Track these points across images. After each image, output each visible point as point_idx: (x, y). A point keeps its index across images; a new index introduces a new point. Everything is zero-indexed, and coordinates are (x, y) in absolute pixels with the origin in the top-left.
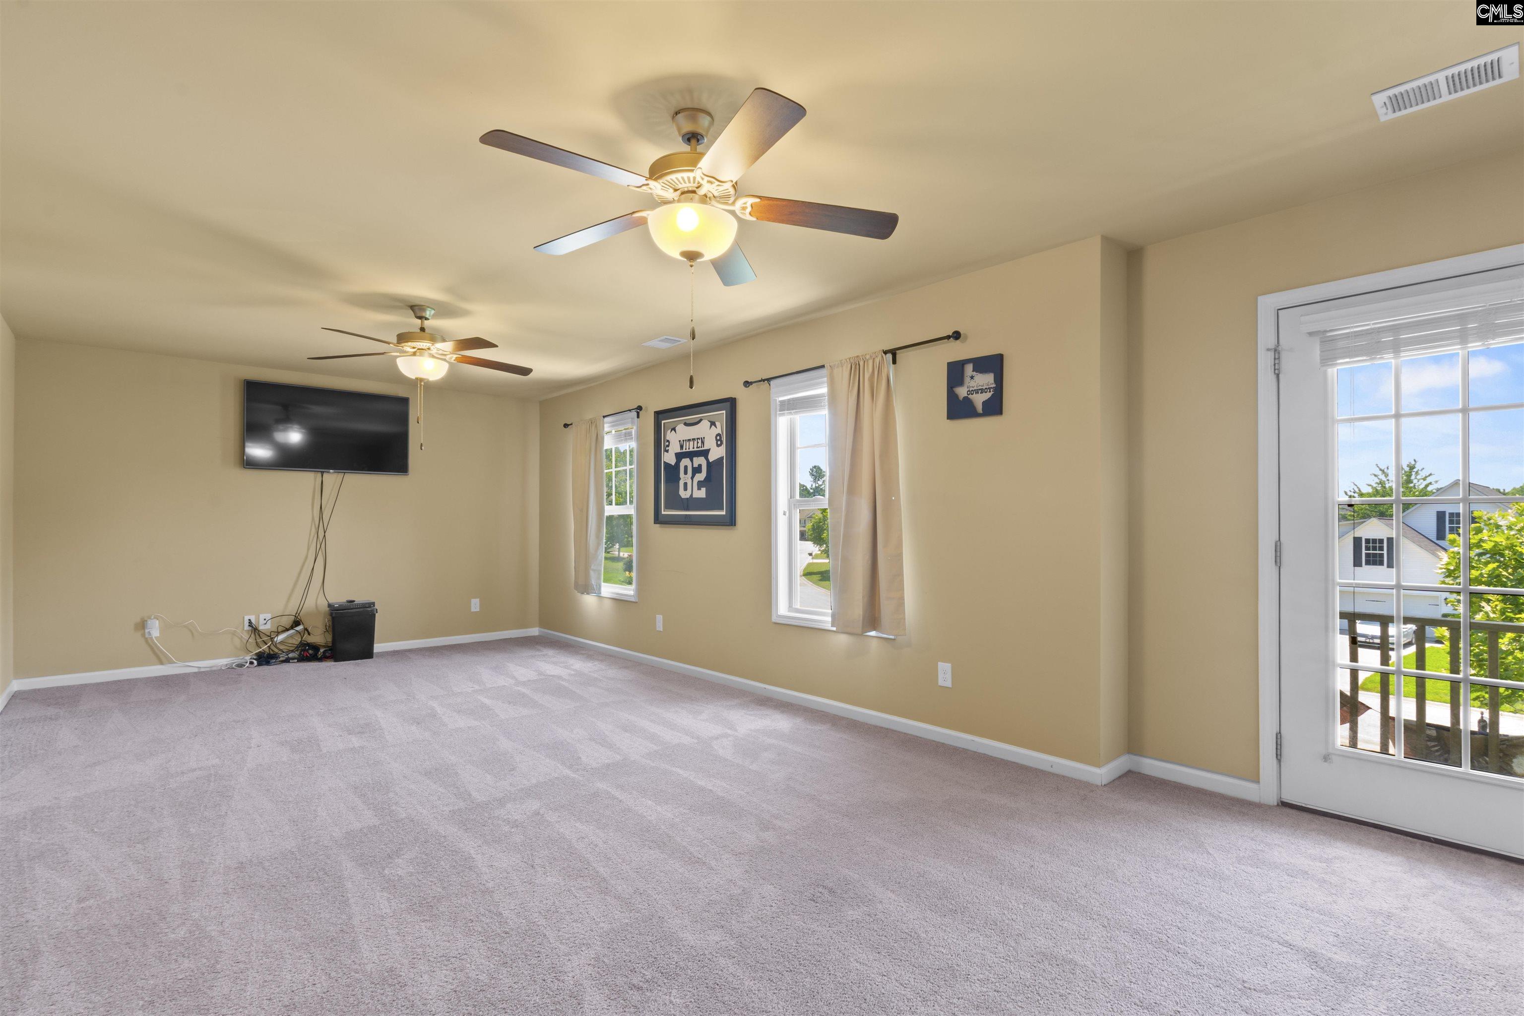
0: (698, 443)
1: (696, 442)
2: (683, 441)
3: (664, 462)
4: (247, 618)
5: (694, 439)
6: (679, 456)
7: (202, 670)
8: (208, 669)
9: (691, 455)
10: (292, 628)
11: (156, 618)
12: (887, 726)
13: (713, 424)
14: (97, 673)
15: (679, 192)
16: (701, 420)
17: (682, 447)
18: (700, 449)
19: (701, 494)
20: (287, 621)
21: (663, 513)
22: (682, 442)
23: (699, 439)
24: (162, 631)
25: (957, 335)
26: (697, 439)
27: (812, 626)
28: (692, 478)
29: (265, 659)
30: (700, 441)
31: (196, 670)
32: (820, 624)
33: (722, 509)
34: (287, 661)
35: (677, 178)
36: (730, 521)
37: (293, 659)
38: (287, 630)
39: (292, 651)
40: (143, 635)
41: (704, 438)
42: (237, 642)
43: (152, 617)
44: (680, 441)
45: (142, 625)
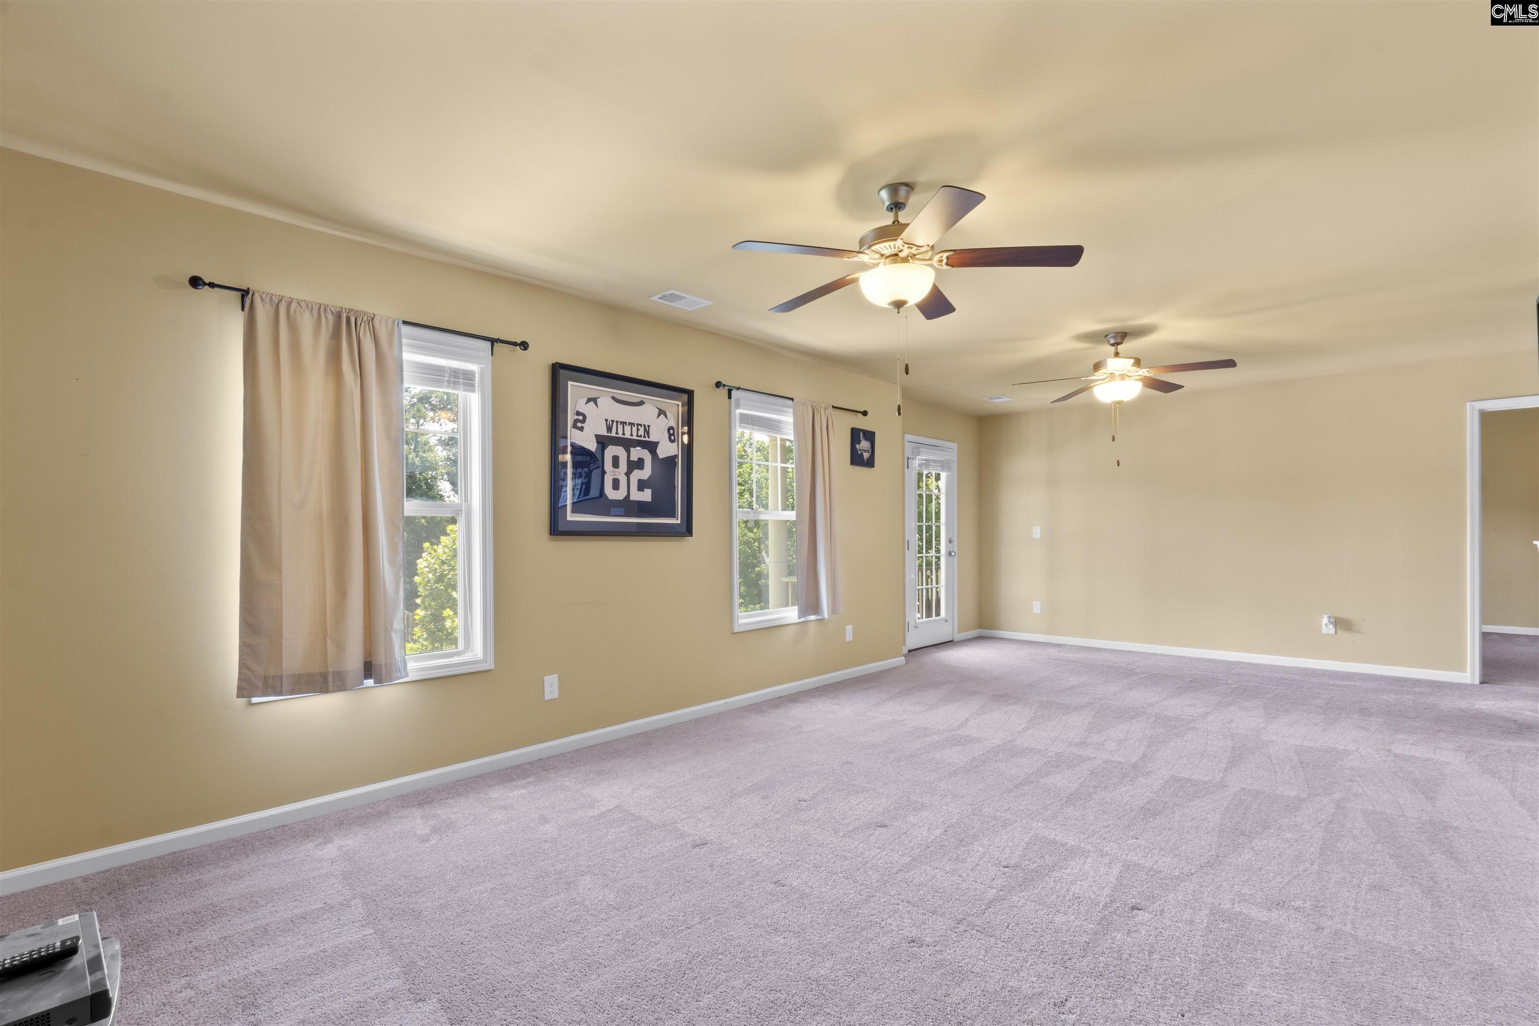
0: (638, 430)
1: (635, 429)
2: (613, 421)
3: (572, 445)
5: (632, 424)
6: (603, 442)
9: (627, 444)
12: (823, 684)
13: (662, 412)
16: (641, 403)
17: (609, 429)
18: (643, 439)
19: (646, 496)
21: (569, 518)
22: (610, 422)
23: (641, 425)
25: (865, 413)
26: (638, 425)
27: (771, 625)
28: (628, 474)
30: (642, 430)
32: (779, 621)
33: (673, 515)
36: (687, 529)
41: (649, 426)
44: (606, 420)
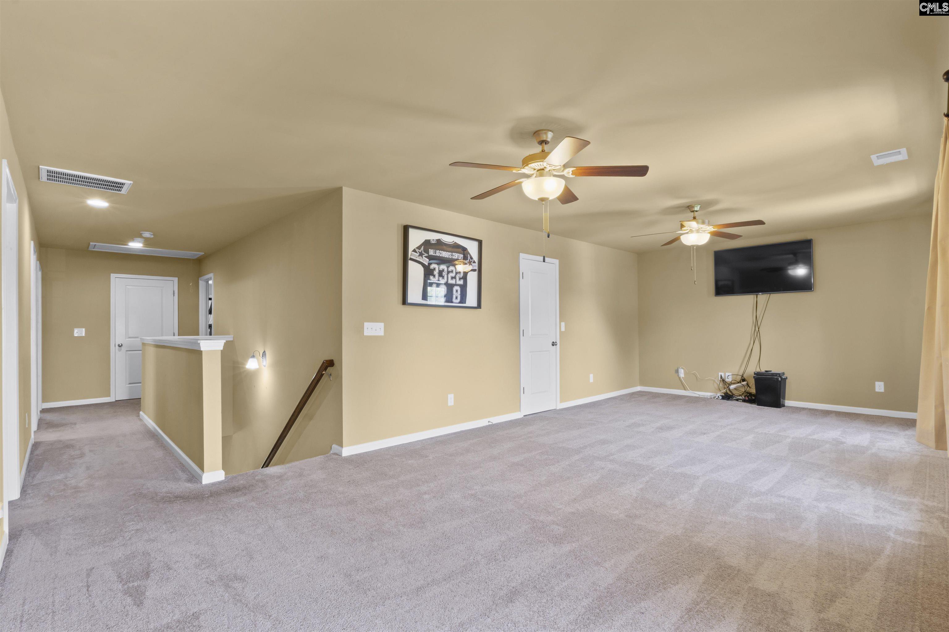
4: (720, 374)
7: (701, 396)
8: (703, 396)
10: (740, 382)
11: (682, 368)
14: (663, 389)
15: (536, 170)
20: (739, 378)
24: (685, 373)
29: (727, 397)
31: (698, 396)
34: (737, 400)
35: (538, 165)
37: (740, 399)
38: (738, 383)
39: (740, 395)
40: (678, 375)
42: (716, 386)
43: (681, 368)
45: (677, 371)
